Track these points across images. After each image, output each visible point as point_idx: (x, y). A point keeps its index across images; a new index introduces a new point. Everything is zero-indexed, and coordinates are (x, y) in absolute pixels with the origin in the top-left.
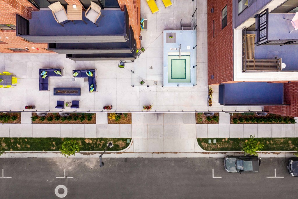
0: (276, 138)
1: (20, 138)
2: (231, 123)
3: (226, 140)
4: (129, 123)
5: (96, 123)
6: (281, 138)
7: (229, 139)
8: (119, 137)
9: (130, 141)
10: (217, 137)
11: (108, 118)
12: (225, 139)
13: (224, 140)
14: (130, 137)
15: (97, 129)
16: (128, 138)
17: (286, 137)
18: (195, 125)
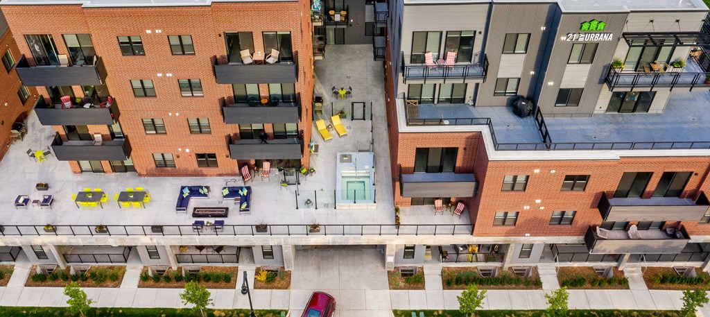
0: (520, 311)
1: (112, 309)
2: (444, 289)
3: (440, 313)
4: (286, 288)
5: (235, 288)
6: (528, 311)
7: (444, 311)
8: (269, 309)
9: (286, 314)
10: (426, 309)
11: (255, 278)
12: (438, 311)
13: (436, 313)
14: (287, 309)
15: (235, 296)
16: (282, 310)
17: (535, 309)
18: (388, 291)
